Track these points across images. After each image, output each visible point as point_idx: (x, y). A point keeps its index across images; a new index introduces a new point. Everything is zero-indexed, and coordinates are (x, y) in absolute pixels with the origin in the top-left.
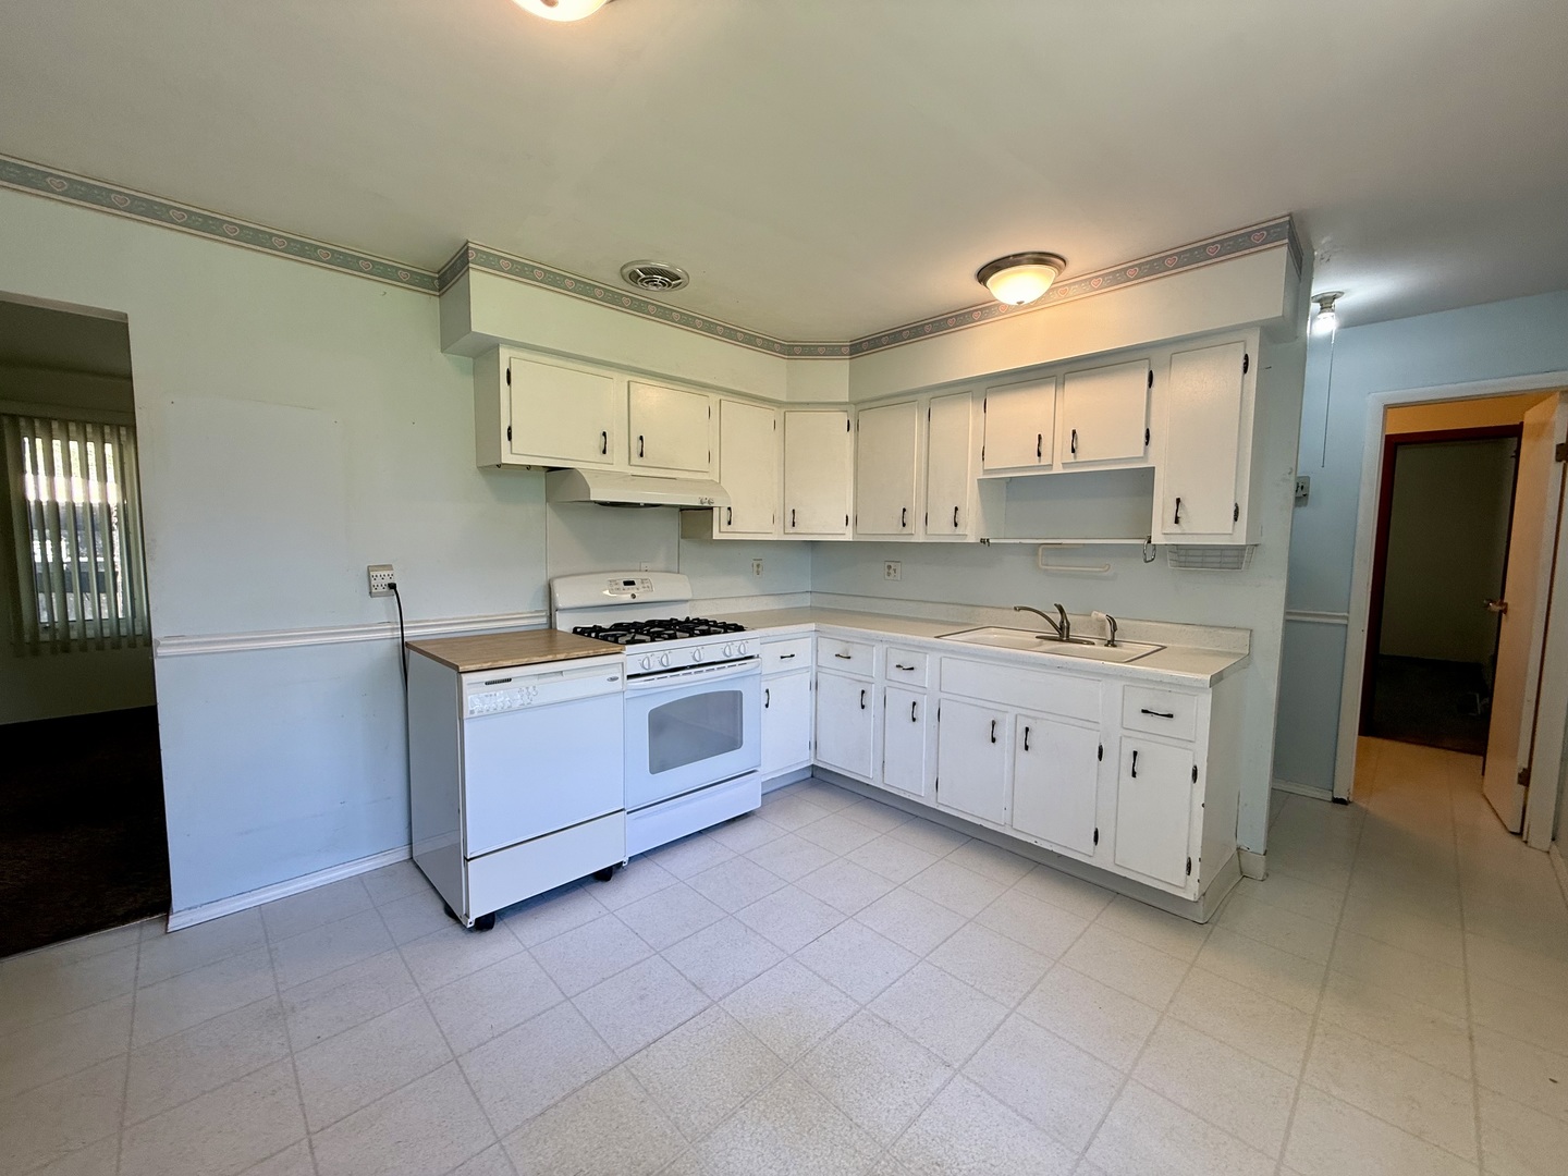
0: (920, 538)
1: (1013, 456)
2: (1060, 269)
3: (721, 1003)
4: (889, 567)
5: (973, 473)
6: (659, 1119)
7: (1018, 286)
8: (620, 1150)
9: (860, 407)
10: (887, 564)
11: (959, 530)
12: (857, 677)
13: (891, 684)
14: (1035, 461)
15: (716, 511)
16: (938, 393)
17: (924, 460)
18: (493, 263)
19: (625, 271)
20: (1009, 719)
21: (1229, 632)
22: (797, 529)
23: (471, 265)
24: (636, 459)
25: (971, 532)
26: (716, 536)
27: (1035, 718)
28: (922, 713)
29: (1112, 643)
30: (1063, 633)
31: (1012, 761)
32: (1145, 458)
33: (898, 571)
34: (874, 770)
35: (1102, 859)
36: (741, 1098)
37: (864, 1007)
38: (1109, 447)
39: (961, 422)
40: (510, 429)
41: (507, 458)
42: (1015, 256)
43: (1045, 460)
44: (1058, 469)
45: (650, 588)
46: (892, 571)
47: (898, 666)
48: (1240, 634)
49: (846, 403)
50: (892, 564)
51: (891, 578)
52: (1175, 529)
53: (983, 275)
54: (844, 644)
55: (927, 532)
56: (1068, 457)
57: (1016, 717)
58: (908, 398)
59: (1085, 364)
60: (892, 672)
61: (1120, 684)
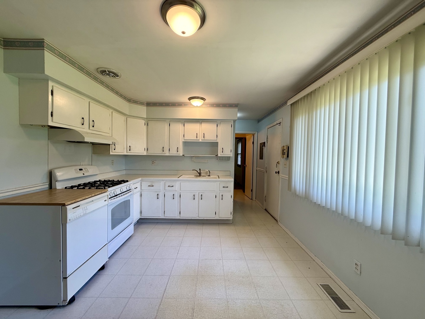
0: (167, 154)
1: (191, 137)
2: (204, 101)
3: (171, 274)
4: (153, 162)
5: (181, 140)
6: (183, 300)
7: (197, 103)
8: (182, 310)
9: (148, 120)
10: (152, 161)
11: (178, 153)
12: (156, 191)
13: (166, 191)
14: (196, 139)
15: (111, 145)
16: (172, 120)
17: (168, 135)
18: (53, 50)
19: (98, 70)
20: (197, 193)
21: (227, 172)
22: (131, 151)
23: (45, 49)
24: (91, 128)
25: (181, 153)
26: (111, 153)
27: (203, 192)
28: (176, 197)
29: (209, 176)
30: (200, 174)
31: (198, 202)
32: (216, 140)
33: (156, 163)
34: (161, 214)
35: (217, 217)
36: (195, 286)
37: (199, 259)
38: (210, 137)
39: (178, 128)
40: (52, 112)
41: (51, 124)
42: (197, 97)
43: (198, 139)
44: (200, 141)
45: (88, 171)
46: (154, 163)
47: (169, 186)
48: (228, 172)
49: (145, 118)
50: (154, 161)
51: (154, 164)
52: (222, 153)
53: (190, 99)
54: (151, 183)
55: (169, 153)
56: (203, 139)
57: (199, 193)
58: (164, 120)
59: (206, 121)
60: (167, 188)
61: (219, 183)
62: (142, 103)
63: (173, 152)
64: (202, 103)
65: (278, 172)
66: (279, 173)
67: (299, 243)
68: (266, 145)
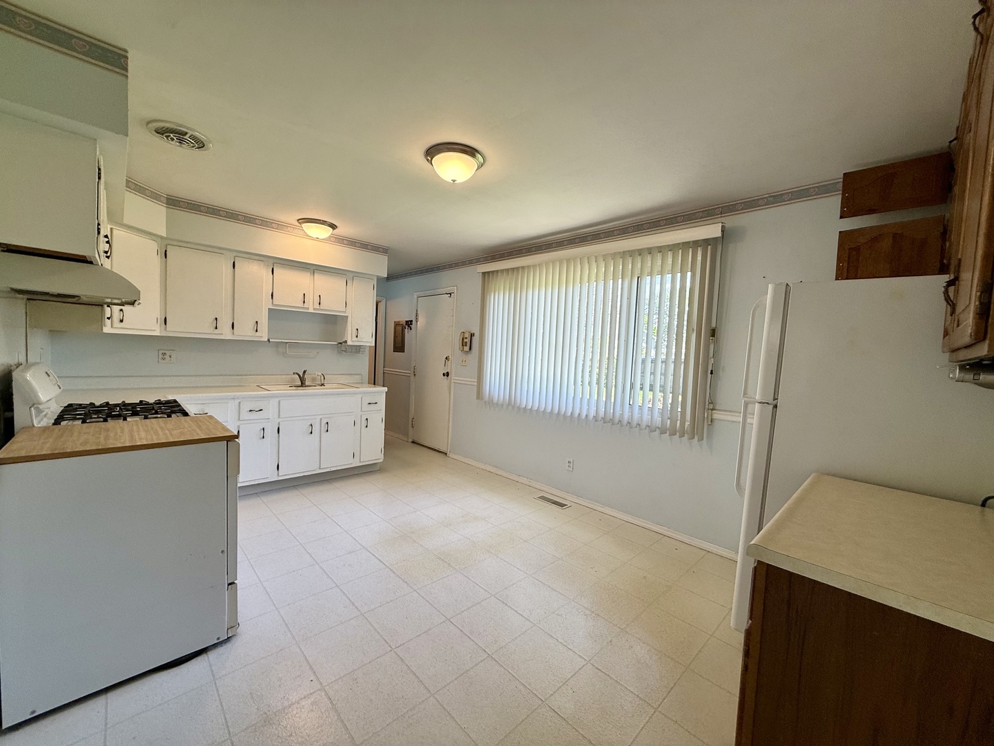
2: (334, 230)
4: (164, 354)
5: (267, 304)
7: (317, 231)
9: (168, 242)
10: (161, 352)
11: (258, 334)
13: (243, 422)
14: (301, 305)
16: (241, 255)
17: (230, 290)
20: (318, 421)
21: (355, 376)
22: (123, 325)
25: (264, 335)
27: (331, 417)
28: (268, 433)
29: (323, 385)
30: (303, 383)
31: (320, 439)
32: (345, 312)
33: (173, 356)
35: (356, 463)
38: (332, 305)
40: (99, 224)
42: (322, 221)
43: (306, 305)
44: (311, 310)
46: (167, 357)
47: (251, 411)
48: (358, 376)
49: (159, 236)
50: (167, 352)
51: (166, 361)
52: (355, 339)
53: (303, 221)
54: (199, 406)
55: (233, 334)
56: (317, 306)
57: (321, 419)
58: (218, 250)
59: (326, 269)
60: (245, 415)
61: (360, 396)
62: (154, 196)
63: (245, 331)
64: (329, 234)
65: (448, 374)
66: (448, 376)
67: (493, 470)
68: (413, 326)
